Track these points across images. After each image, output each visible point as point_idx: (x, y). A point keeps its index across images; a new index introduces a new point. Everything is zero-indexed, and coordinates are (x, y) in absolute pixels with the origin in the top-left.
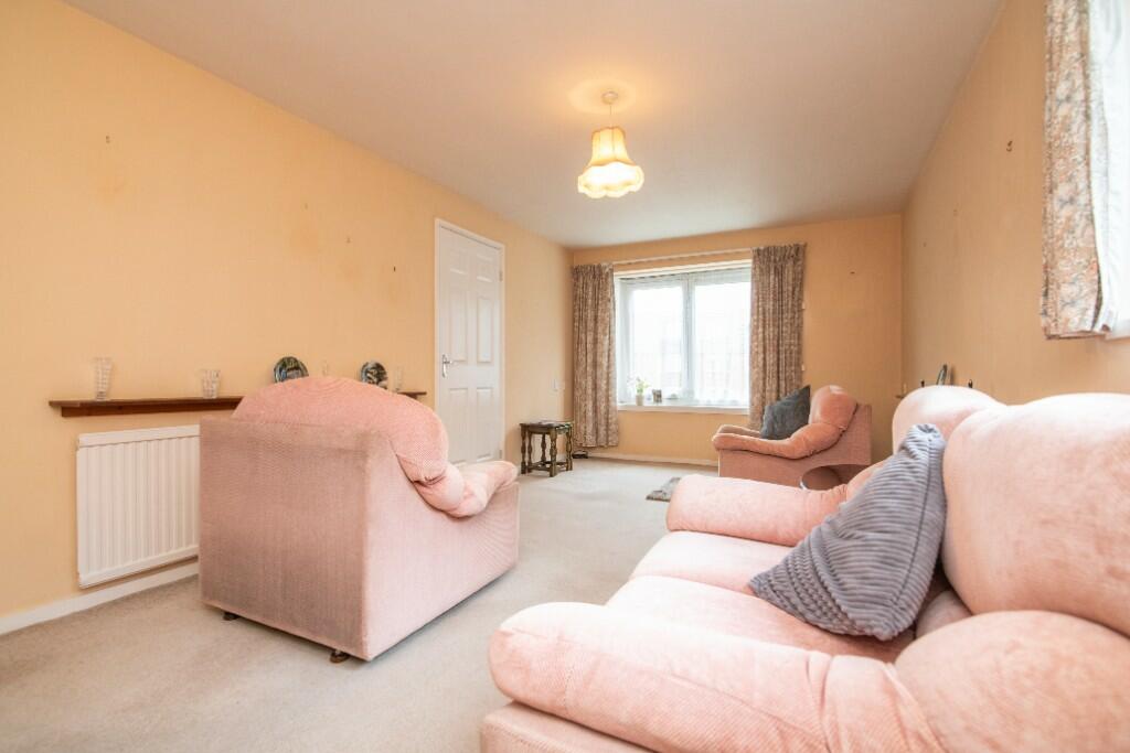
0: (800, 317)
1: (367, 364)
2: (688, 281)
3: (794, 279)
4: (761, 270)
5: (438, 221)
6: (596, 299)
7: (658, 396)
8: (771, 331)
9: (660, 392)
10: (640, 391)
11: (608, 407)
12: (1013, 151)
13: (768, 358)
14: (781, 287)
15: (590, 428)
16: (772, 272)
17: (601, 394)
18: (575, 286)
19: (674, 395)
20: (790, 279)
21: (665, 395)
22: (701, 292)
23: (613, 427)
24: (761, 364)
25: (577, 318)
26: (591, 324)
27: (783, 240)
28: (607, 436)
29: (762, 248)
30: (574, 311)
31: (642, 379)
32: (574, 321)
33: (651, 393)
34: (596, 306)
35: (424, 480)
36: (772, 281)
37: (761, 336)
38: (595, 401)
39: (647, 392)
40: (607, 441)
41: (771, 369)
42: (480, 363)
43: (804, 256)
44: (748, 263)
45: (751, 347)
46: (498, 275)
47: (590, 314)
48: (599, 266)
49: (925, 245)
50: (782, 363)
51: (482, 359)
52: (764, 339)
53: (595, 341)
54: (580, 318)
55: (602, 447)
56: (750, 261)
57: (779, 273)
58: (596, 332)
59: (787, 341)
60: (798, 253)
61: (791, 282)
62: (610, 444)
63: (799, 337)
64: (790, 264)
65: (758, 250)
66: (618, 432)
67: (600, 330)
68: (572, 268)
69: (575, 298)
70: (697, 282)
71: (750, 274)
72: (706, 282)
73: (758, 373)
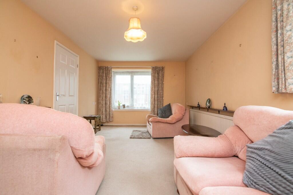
0: (163, 86)
1: (23, 96)
2: (132, 74)
3: (162, 75)
4: (154, 72)
5: (55, 41)
6: (106, 77)
7: (124, 106)
8: (156, 89)
9: (124, 105)
10: (119, 105)
11: (110, 109)
12: (241, 47)
13: (155, 96)
14: (159, 77)
15: (104, 117)
16: (156, 73)
17: (108, 106)
18: (99, 73)
19: (128, 106)
20: (161, 75)
21: (126, 106)
22: (136, 77)
23: (111, 116)
24: (154, 97)
25: (100, 82)
26: (104, 84)
27: (159, 65)
28: (109, 118)
29: (154, 67)
30: (99, 80)
31: (120, 101)
32: (98, 83)
33: (122, 105)
34: (106, 79)
35: (85, 157)
36: (156, 75)
37: (154, 90)
38: (106, 108)
39: (121, 105)
40: (109, 120)
41: (156, 99)
42: (70, 96)
43: (164, 70)
44: (150, 70)
45: (151, 93)
46: (77, 66)
47: (104, 82)
48: (107, 67)
49: (197, 69)
50: (159, 97)
51: (70, 95)
52: (154, 91)
53: (106, 90)
54: (101, 83)
55: (108, 122)
56: (151, 70)
57: (158, 74)
58: (106, 87)
59: (160, 92)
60: (163, 69)
61: (161, 76)
62: (110, 121)
63: (163, 91)
64: (161, 71)
65: (153, 67)
66: (113, 117)
67: (107, 86)
68: (98, 67)
69: (99, 76)
70: (135, 74)
71: (151, 73)
72: (137, 75)
73: (153, 100)
